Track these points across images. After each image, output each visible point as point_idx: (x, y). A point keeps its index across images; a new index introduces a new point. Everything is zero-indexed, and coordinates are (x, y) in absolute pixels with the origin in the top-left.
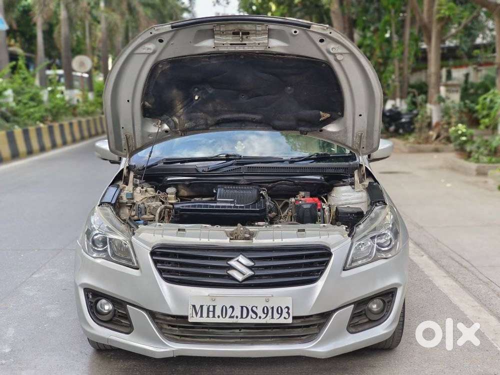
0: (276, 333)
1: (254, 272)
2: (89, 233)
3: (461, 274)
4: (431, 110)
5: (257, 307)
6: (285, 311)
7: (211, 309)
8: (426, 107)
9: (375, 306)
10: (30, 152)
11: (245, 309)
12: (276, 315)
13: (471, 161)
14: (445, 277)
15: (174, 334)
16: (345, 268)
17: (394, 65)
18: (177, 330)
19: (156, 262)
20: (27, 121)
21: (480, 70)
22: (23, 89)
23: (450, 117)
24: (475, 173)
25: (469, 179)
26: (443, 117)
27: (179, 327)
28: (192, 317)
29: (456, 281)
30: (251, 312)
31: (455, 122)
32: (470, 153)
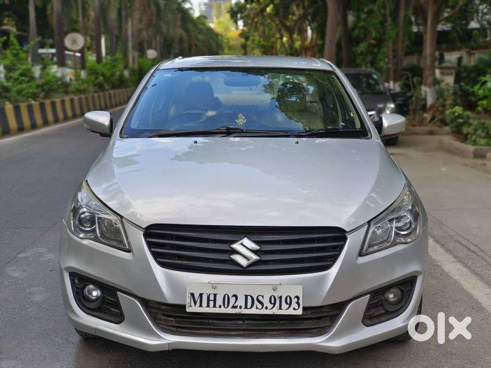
0: (283, 325)
1: (260, 257)
2: (75, 210)
3: (470, 259)
4: (426, 92)
5: (263, 297)
6: (294, 301)
7: (212, 298)
8: (420, 90)
9: (391, 296)
10: (21, 129)
11: (249, 299)
12: (284, 306)
13: (469, 144)
14: (453, 262)
15: (170, 324)
16: (362, 254)
17: (389, 47)
18: (173, 321)
19: (150, 245)
20: (18, 98)
21: (474, 54)
22: (14, 65)
23: (445, 100)
24: (472, 155)
25: (468, 161)
26: (438, 99)
27: (176, 317)
28: (191, 306)
29: (466, 266)
30: (256, 302)
31: (450, 105)
32: (467, 134)
